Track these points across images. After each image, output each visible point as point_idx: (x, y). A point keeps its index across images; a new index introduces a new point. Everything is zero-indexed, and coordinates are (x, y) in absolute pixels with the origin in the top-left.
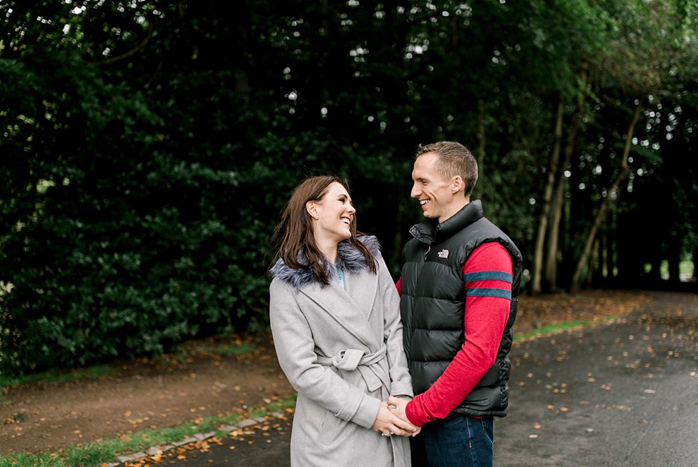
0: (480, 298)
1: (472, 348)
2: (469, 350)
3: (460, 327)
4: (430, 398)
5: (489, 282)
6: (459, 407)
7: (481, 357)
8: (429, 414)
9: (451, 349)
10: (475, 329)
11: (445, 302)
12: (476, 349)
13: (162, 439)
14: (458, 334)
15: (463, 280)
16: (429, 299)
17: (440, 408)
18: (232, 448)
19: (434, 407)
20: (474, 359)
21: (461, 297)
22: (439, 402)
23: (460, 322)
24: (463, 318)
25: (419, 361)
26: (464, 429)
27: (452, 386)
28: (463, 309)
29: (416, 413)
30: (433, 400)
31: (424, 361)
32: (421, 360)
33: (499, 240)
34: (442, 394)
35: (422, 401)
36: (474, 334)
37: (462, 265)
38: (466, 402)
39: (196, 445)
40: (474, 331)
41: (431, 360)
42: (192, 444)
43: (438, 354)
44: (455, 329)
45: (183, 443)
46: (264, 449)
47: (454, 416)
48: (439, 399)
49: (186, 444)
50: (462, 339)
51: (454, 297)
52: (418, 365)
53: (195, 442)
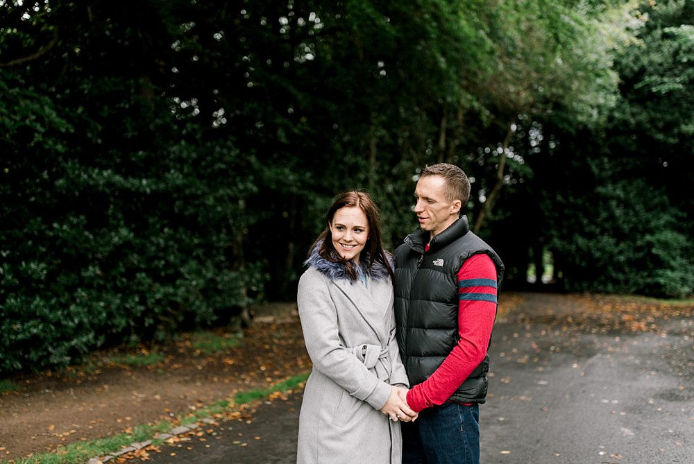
0: (473, 301)
1: (467, 344)
3: (455, 326)
4: (428, 387)
5: (481, 288)
6: (452, 396)
7: (475, 353)
8: (428, 401)
9: (446, 346)
10: (469, 328)
11: (441, 304)
12: (471, 345)
13: (100, 449)
14: (452, 332)
15: (456, 285)
16: (426, 302)
17: (438, 396)
18: (173, 454)
19: (432, 395)
20: (469, 354)
21: (455, 301)
22: (437, 390)
23: (453, 322)
24: (456, 319)
25: (417, 356)
26: (457, 415)
27: (449, 377)
28: (457, 311)
29: (417, 399)
30: (432, 388)
31: (421, 356)
32: (419, 355)
34: (440, 383)
35: (422, 390)
36: (469, 333)
37: (457, 273)
39: (135, 454)
40: (468, 330)
41: (428, 355)
42: (130, 453)
43: (434, 350)
44: (450, 328)
45: (122, 453)
46: (205, 453)
47: (449, 403)
48: (437, 388)
49: (125, 454)
51: (448, 301)
53: (134, 451)
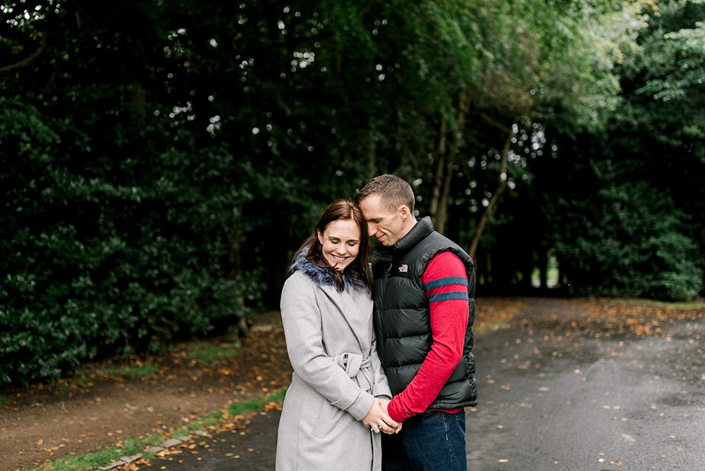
0: (441, 302)
1: (440, 347)
2: (438, 349)
4: (407, 395)
5: (448, 287)
6: (434, 403)
7: (449, 354)
8: (409, 410)
9: (422, 352)
10: (440, 330)
11: (411, 311)
12: (444, 347)
13: (88, 464)
15: (423, 289)
16: (396, 310)
17: (418, 404)
18: (163, 468)
19: (412, 403)
20: (443, 357)
21: (426, 305)
22: (416, 398)
23: (426, 327)
24: (429, 322)
25: (394, 366)
26: (441, 424)
27: (426, 383)
29: (397, 409)
30: (411, 397)
31: (399, 366)
32: (396, 365)
33: (450, 249)
34: (418, 390)
35: (401, 399)
36: (441, 335)
37: (421, 276)
38: (440, 398)
39: (125, 468)
40: (440, 332)
41: (405, 364)
42: (119, 468)
43: (410, 358)
44: (423, 334)
45: (111, 467)
46: (197, 466)
47: (434, 412)
48: (416, 395)
49: (114, 468)
50: (430, 341)
51: (417, 306)
52: (393, 370)
53: (123, 465)
